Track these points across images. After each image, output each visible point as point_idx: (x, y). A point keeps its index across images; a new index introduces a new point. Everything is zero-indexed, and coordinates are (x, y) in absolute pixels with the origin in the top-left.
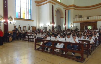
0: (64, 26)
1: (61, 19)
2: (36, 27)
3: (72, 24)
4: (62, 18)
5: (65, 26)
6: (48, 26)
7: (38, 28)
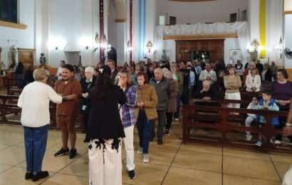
0: (127, 50)
1: (119, 24)
2: (35, 50)
3: (150, 42)
4: (122, 21)
5: (130, 49)
6: (87, 48)
7: (42, 55)
